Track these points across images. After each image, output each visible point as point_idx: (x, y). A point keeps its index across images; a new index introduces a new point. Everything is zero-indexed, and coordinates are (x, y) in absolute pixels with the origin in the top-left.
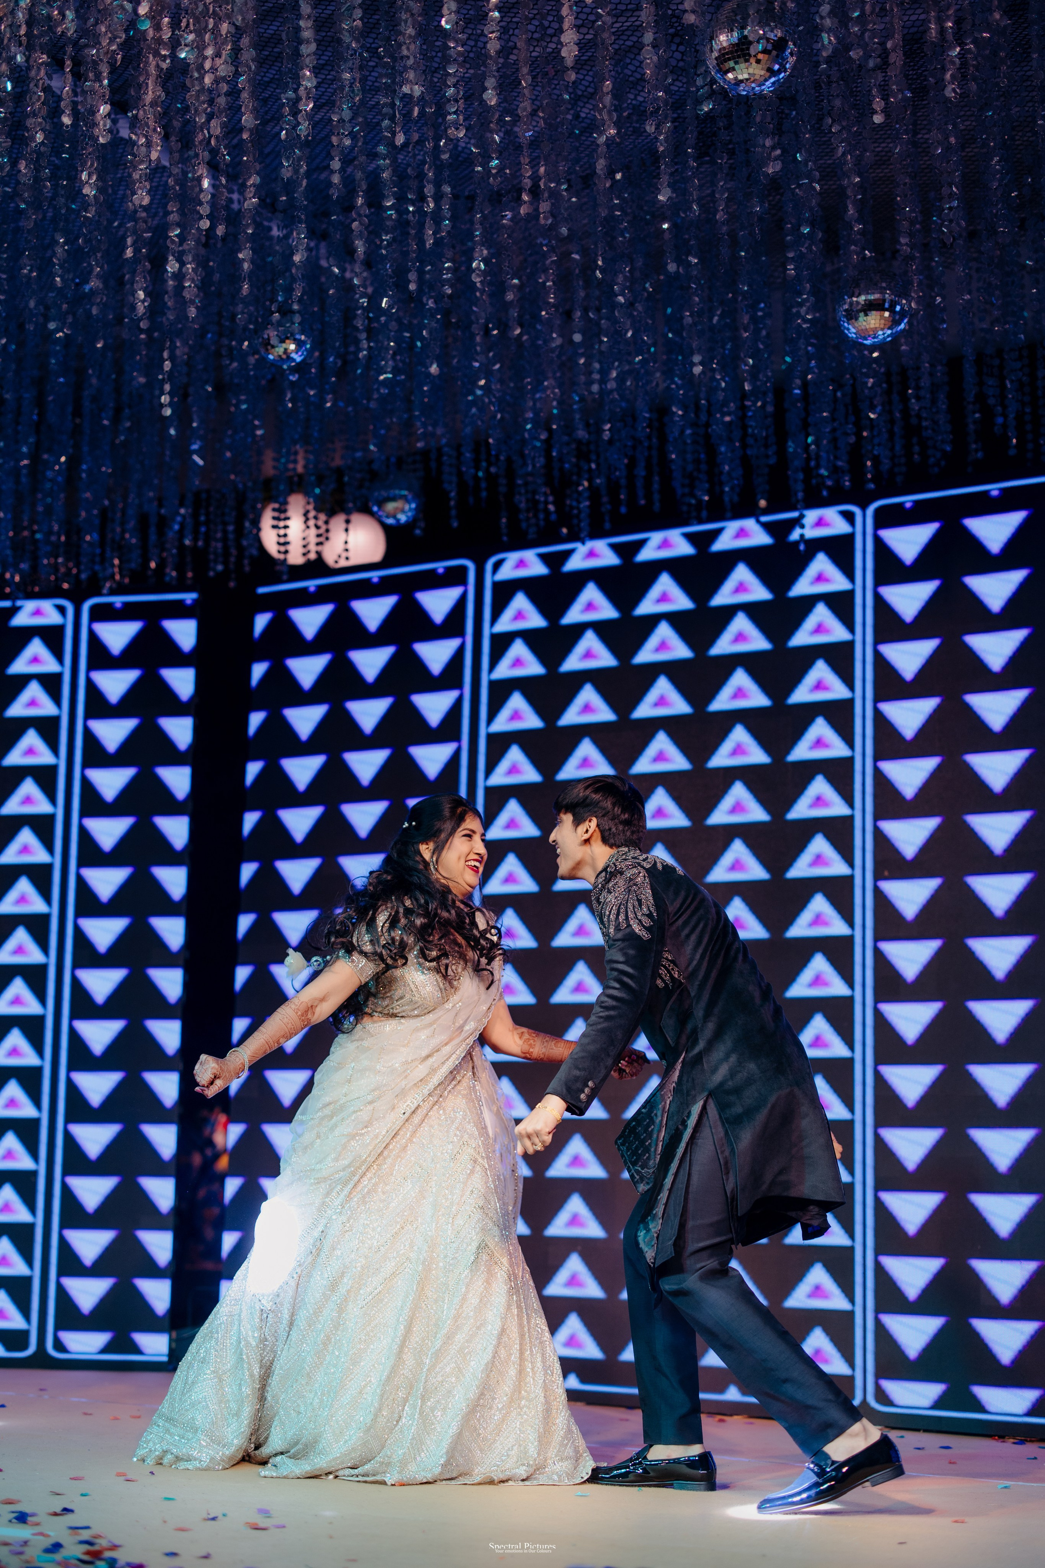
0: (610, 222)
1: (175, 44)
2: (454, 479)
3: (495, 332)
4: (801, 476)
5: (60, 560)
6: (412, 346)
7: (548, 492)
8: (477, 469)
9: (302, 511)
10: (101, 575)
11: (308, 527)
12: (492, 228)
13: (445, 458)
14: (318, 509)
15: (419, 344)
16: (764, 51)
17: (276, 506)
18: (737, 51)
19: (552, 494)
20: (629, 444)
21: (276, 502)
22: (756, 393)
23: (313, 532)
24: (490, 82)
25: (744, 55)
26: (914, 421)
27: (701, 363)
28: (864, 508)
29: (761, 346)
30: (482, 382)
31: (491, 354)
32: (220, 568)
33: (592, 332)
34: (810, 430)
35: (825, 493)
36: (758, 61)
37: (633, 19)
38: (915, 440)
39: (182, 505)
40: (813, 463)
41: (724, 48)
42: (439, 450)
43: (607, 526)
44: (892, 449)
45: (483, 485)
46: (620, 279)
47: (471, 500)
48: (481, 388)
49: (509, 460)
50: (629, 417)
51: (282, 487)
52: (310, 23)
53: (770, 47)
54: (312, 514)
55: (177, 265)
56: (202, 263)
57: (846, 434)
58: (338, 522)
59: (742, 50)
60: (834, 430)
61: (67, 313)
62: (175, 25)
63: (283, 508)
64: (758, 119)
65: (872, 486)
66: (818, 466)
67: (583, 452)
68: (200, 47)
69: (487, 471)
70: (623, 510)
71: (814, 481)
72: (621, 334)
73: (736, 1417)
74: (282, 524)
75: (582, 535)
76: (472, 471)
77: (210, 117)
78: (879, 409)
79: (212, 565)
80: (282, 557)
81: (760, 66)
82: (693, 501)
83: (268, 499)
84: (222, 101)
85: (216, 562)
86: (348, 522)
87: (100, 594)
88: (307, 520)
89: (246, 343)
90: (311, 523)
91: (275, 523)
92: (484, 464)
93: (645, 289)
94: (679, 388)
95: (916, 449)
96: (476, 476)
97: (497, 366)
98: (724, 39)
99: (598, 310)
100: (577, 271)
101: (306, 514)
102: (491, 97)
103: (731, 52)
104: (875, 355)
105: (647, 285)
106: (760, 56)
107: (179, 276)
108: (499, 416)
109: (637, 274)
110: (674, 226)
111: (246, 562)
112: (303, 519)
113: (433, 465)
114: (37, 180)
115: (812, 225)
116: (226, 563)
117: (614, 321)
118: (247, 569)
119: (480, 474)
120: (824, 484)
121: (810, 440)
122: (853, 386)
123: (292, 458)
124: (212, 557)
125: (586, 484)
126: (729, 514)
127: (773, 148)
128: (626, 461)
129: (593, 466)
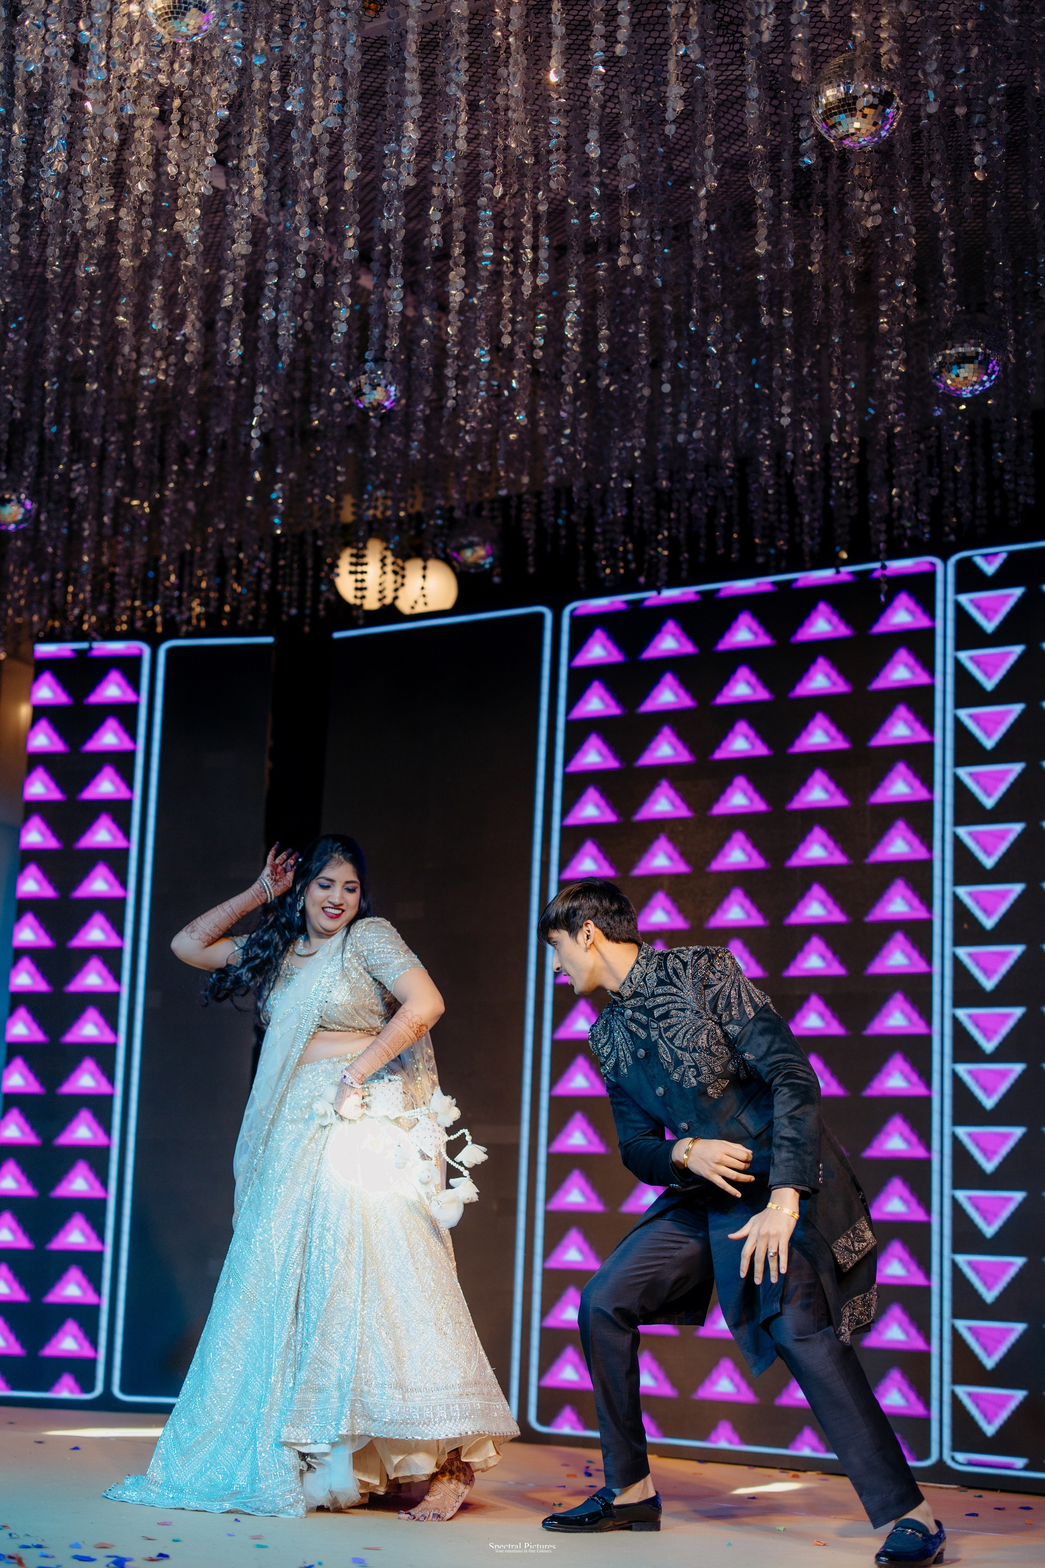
0: (704, 274)
1: (285, 95)
2: (533, 526)
3: (583, 381)
4: (883, 527)
5: (137, 603)
6: (500, 395)
7: (628, 540)
8: (557, 516)
9: (379, 557)
10: (178, 618)
11: (385, 573)
12: (587, 279)
13: (524, 506)
14: (396, 555)
15: (506, 393)
16: (871, 106)
17: (354, 551)
18: (843, 106)
19: (631, 541)
20: (711, 494)
21: (353, 547)
22: (844, 445)
23: (390, 577)
24: (593, 134)
25: (851, 110)
26: (996, 473)
27: (789, 415)
28: (945, 559)
29: (849, 398)
30: (568, 431)
31: (578, 403)
32: (294, 611)
33: (680, 383)
34: (895, 482)
35: (906, 544)
36: (865, 116)
37: (728, 73)
38: (996, 493)
39: (260, 549)
40: (895, 515)
41: (831, 103)
42: (519, 497)
43: (684, 574)
44: (973, 501)
45: (563, 532)
46: (713, 329)
47: (549, 547)
48: (566, 437)
49: (590, 509)
50: (712, 466)
51: (361, 534)
52: (415, 76)
53: (876, 101)
54: (390, 560)
55: (274, 314)
56: (297, 311)
57: (930, 486)
58: (414, 568)
59: (849, 105)
60: (916, 483)
61: (161, 359)
62: (284, 78)
63: (361, 553)
64: (856, 173)
65: (952, 538)
66: (900, 517)
67: (663, 501)
68: (307, 99)
69: (567, 519)
70: (702, 559)
71: (895, 532)
72: (709, 383)
73: (809, 1473)
74: (359, 569)
75: (659, 584)
76: (552, 519)
77: (313, 166)
78: (963, 462)
79: (285, 609)
80: (358, 602)
81: (866, 120)
82: (773, 551)
83: (347, 544)
84: (325, 151)
85: (290, 606)
86: (425, 568)
87: (177, 636)
88: (384, 565)
89: (333, 390)
90: (389, 568)
91: (353, 568)
92: (564, 512)
93: (735, 340)
94: (766, 437)
95: (997, 502)
96: (556, 525)
97: (584, 415)
98: (831, 94)
99: (688, 360)
100: (669, 322)
101: (383, 560)
102: (594, 151)
103: (838, 107)
104: (963, 407)
105: (737, 336)
106: (866, 111)
107: (274, 324)
108: (584, 465)
109: (728, 325)
110: (770, 278)
111: (321, 606)
112: (379, 564)
113: (513, 512)
114: (139, 228)
115: (906, 277)
116: (301, 608)
117: (705, 371)
118: (322, 613)
119: (560, 521)
120: (905, 535)
121: (894, 492)
122: (939, 438)
123: (373, 504)
124: (285, 601)
125: (666, 533)
126: (809, 565)
127: (873, 202)
128: (705, 510)
129: (672, 515)
